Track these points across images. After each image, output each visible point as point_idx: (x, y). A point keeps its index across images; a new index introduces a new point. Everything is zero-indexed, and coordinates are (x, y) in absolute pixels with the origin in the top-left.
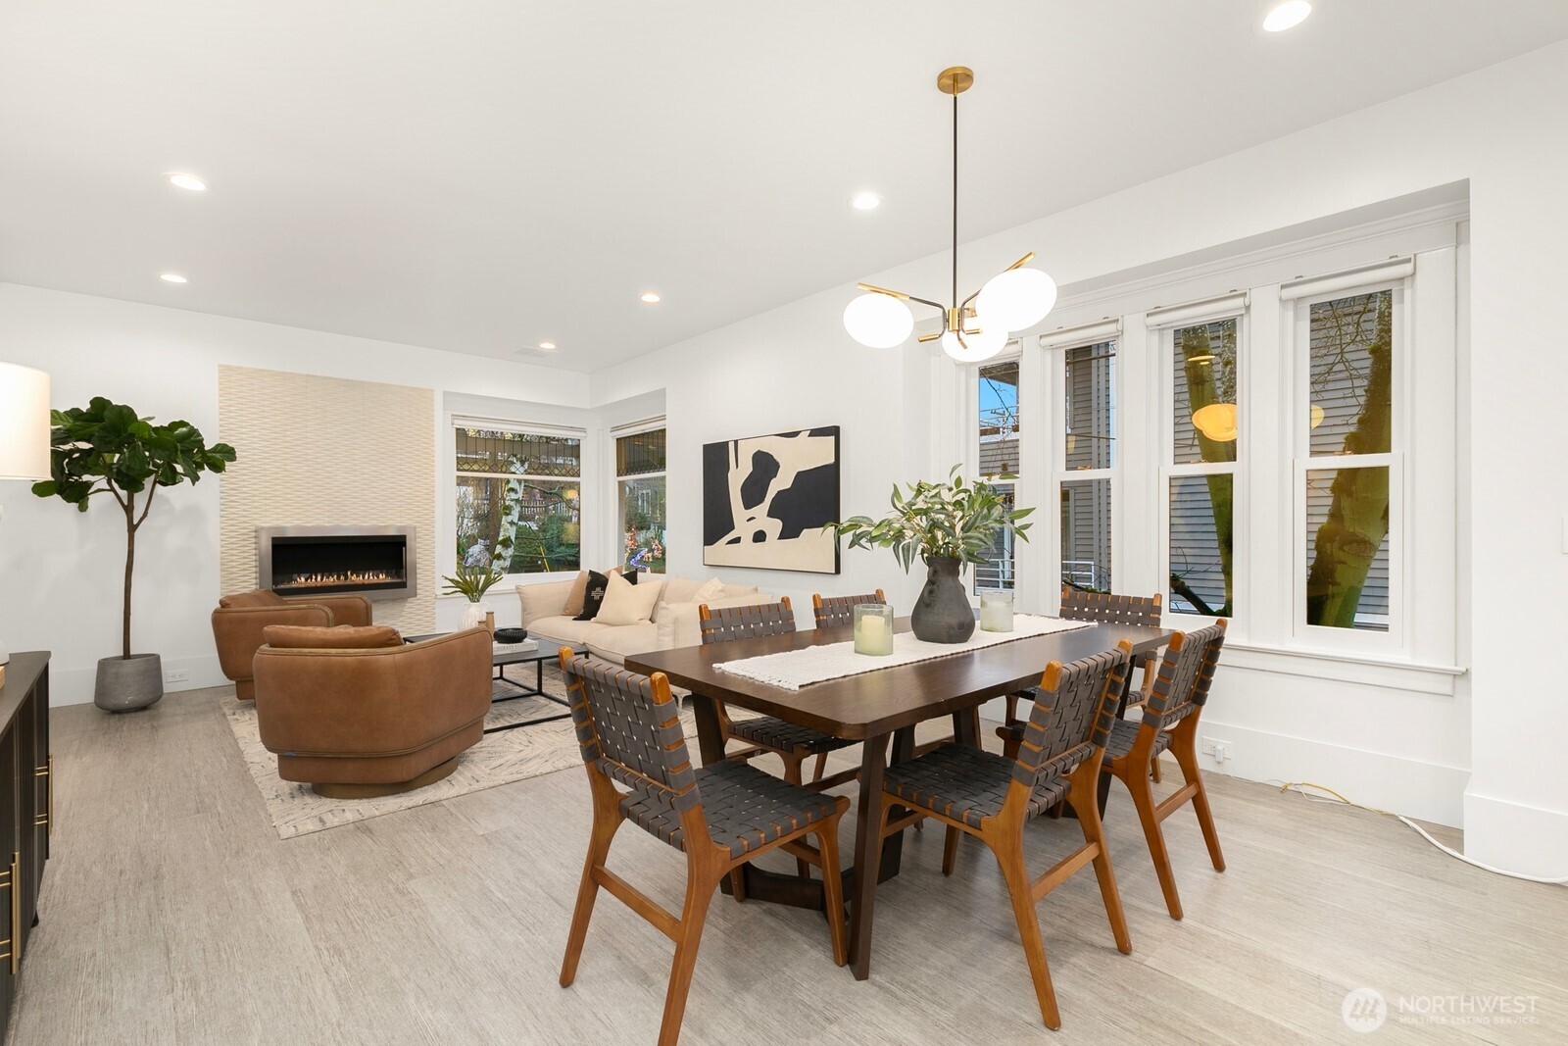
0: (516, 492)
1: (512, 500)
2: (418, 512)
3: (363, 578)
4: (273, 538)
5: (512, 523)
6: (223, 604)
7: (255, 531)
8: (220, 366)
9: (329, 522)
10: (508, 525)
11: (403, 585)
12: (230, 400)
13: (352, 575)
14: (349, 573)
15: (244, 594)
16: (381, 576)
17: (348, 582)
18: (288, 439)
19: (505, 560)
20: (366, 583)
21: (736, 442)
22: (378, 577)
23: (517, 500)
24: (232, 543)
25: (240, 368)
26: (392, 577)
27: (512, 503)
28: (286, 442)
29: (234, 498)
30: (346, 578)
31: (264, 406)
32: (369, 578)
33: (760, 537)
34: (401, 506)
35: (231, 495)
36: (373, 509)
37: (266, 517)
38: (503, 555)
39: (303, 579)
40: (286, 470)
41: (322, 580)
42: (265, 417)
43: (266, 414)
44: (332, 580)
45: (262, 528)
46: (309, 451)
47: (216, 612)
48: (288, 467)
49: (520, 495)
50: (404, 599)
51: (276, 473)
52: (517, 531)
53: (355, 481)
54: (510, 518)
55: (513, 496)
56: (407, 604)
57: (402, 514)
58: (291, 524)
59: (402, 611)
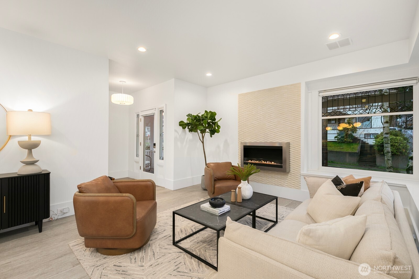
2: (293, 136)
3: (266, 162)
4: (244, 146)
11: (281, 167)
13: (263, 161)
22: (272, 163)
26: (277, 164)
30: (261, 162)
34: (287, 134)
36: (277, 136)
39: (250, 161)
44: (257, 162)
45: (242, 143)
56: (289, 175)
57: (287, 137)
58: (248, 141)
59: (287, 177)
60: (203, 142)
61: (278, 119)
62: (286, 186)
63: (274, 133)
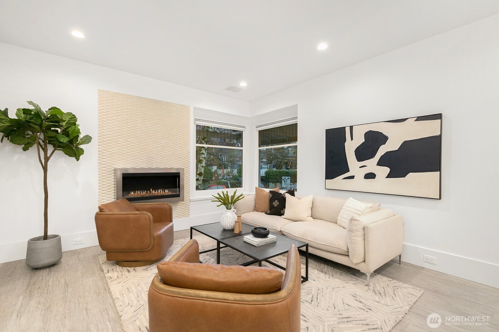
0: (204, 155)
1: (203, 158)
3: (158, 192)
4: (123, 174)
5: (203, 167)
6: (101, 209)
7: (114, 170)
8: (99, 90)
9: (146, 166)
10: (201, 167)
11: (178, 196)
12: (103, 107)
13: (153, 191)
14: (151, 190)
15: (109, 203)
16: (166, 191)
17: (151, 194)
18: (129, 126)
19: (200, 181)
20: (159, 195)
21: (351, 127)
22: (165, 192)
23: (205, 158)
24: (104, 176)
25: (108, 91)
26: (172, 192)
27: (203, 159)
28: (128, 128)
29: (104, 154)
30: (150, 192)
31: (118, 110)
32: (160, 192)
33: (370, 176)
35: (103, 153)
36: (165, 160)
37: (119, 163)
38: (199, 179)
39: (133, 193)
40: (128, 141)
41: (140, 193)
42: (118, 116)
43: (119, 114)
44: (144, 193)
45: (118, 169)
46: (138, 133)
47: (97, 214)
48: (129, 140)
49: (205, 156)
50: (177, 201)
51: (123, 143)
52: (204, 169)
53: (157, 147)
54: (202, 165)
55: (203, 156)
56: (178, 204)
57: (177, 162)
58: (130, 167)
59: (176, 207)
60: (45, 169)
61: (166, 140)
62: (175, 218)
63: (160, 157)
